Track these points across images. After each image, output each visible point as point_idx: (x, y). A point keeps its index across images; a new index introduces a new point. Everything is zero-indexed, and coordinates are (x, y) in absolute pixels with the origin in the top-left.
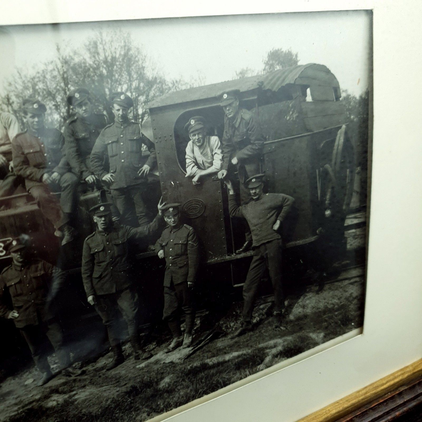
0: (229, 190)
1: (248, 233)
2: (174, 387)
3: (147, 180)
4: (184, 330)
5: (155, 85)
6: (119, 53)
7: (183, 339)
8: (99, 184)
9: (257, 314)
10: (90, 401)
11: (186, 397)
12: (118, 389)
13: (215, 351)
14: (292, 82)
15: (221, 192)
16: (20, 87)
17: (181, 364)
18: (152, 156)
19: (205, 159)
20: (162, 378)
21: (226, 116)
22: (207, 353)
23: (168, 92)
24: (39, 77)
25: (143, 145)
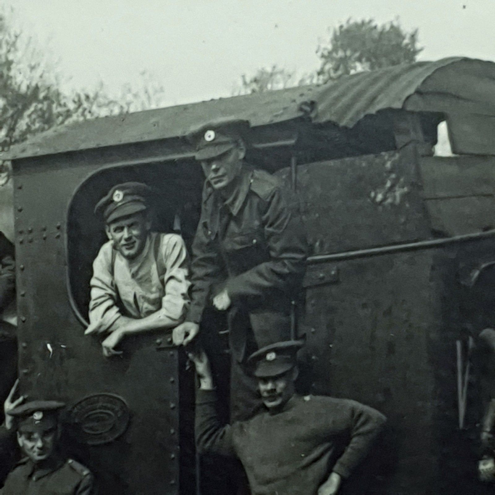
0: (200, 377)
5: (34, 105)
14: (398, 105)
15: (177, 381)
19: (140, 291)
21: (209, 184)
23: (62, 122)
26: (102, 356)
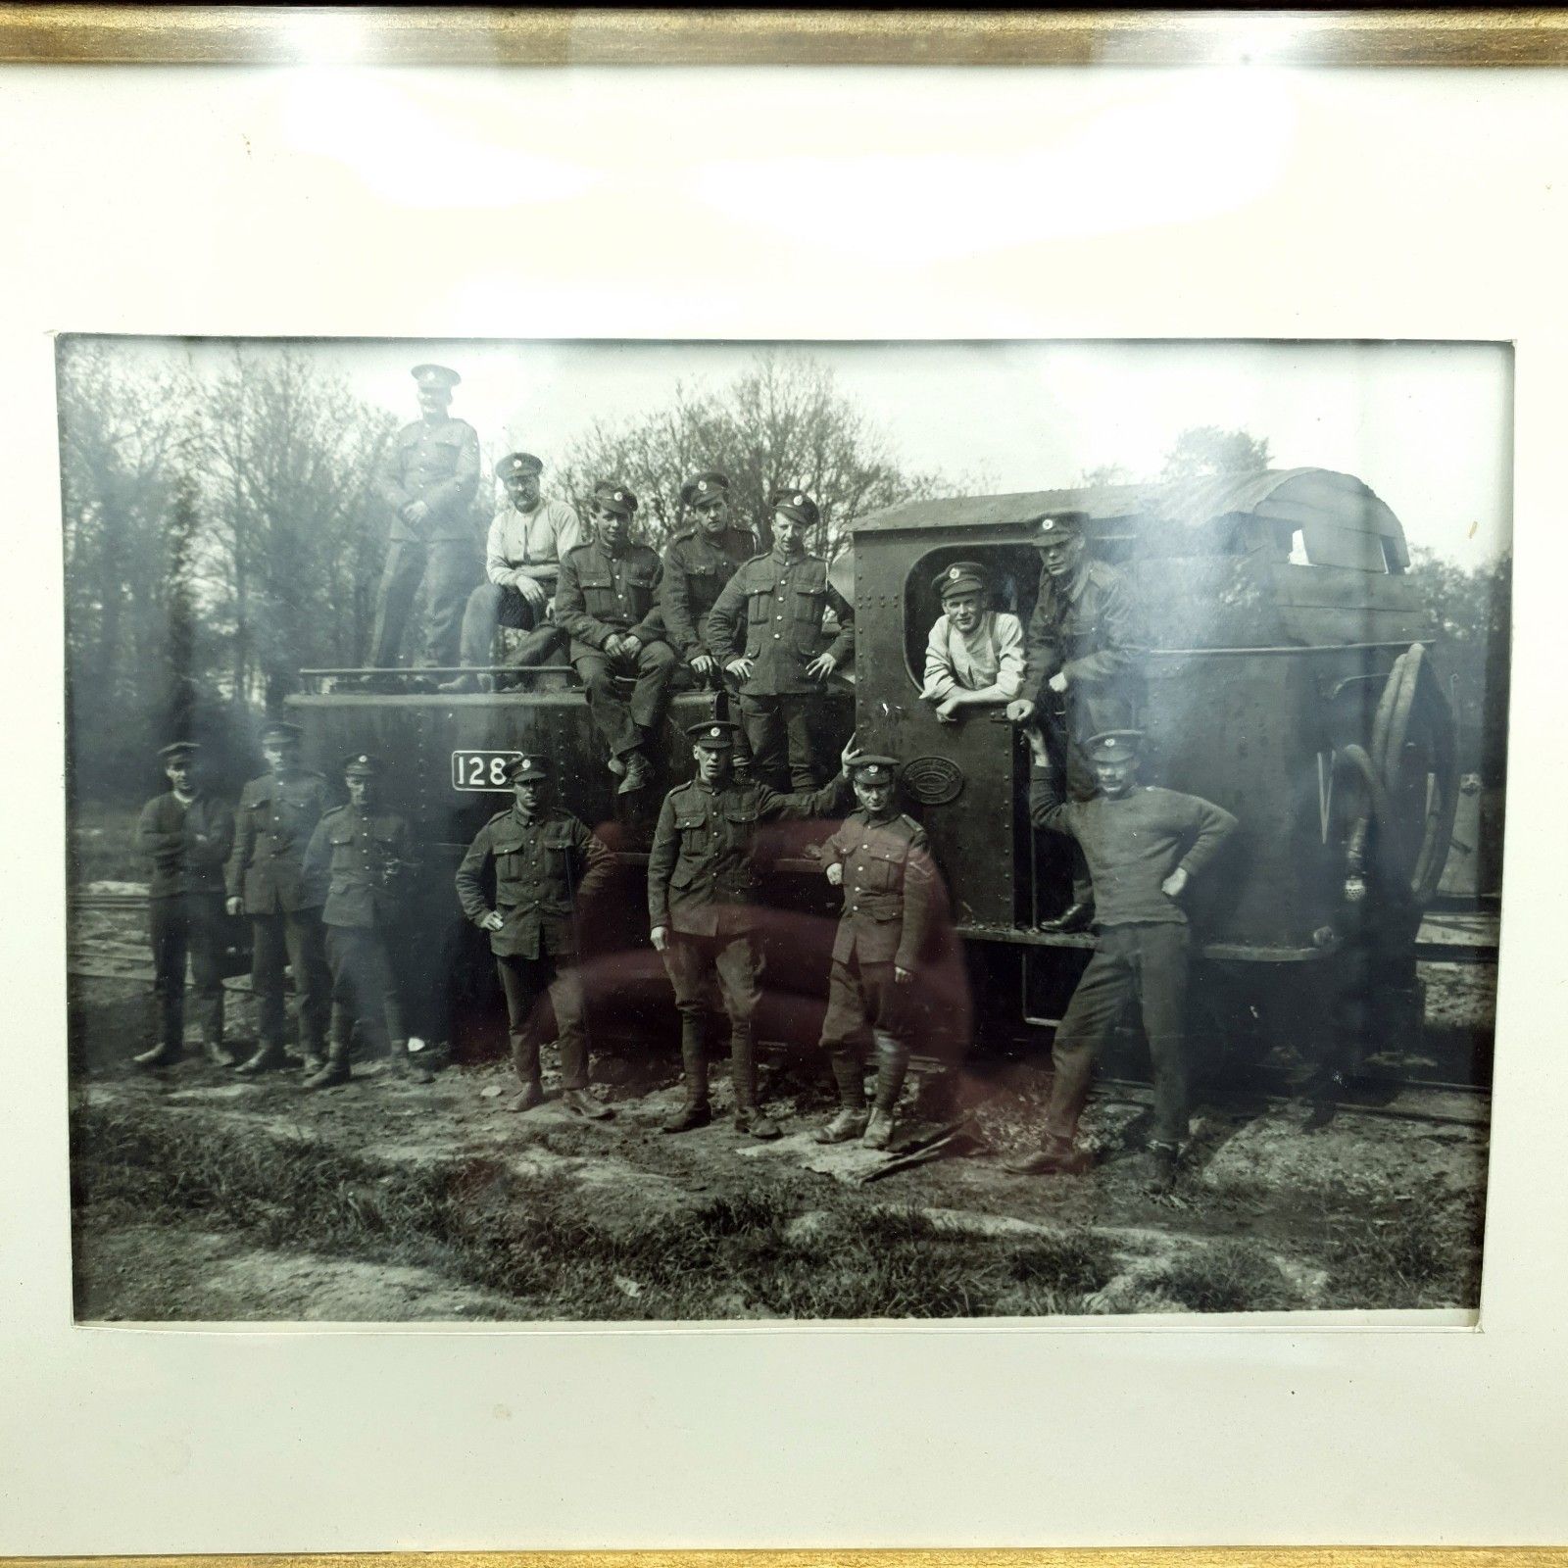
0: (1035, 753)
1: (1081, 882)
2: (828, 1252)
3: (826, 689)
4: (872, 1097)
5: (875, 483)
6: (802, 408)
7: (867, 1120)
8: (717, 678)
9: (1092, 1128)
10: (612, 1198)
11: (857, 1296)
12: (682, 1195)
13: (953, 1191)
14: (1249, 509)
15: (1012, 754)
16: (595, 457)
17: (854, 1191)
18: (845, 636)
19: (975, 665)
20: (798, 1213)
21: (1047, 571)
22: (931, 1189)
23: (902, 501)
24: (633, 442)
25: (828, 608)
26: (936, 722)
